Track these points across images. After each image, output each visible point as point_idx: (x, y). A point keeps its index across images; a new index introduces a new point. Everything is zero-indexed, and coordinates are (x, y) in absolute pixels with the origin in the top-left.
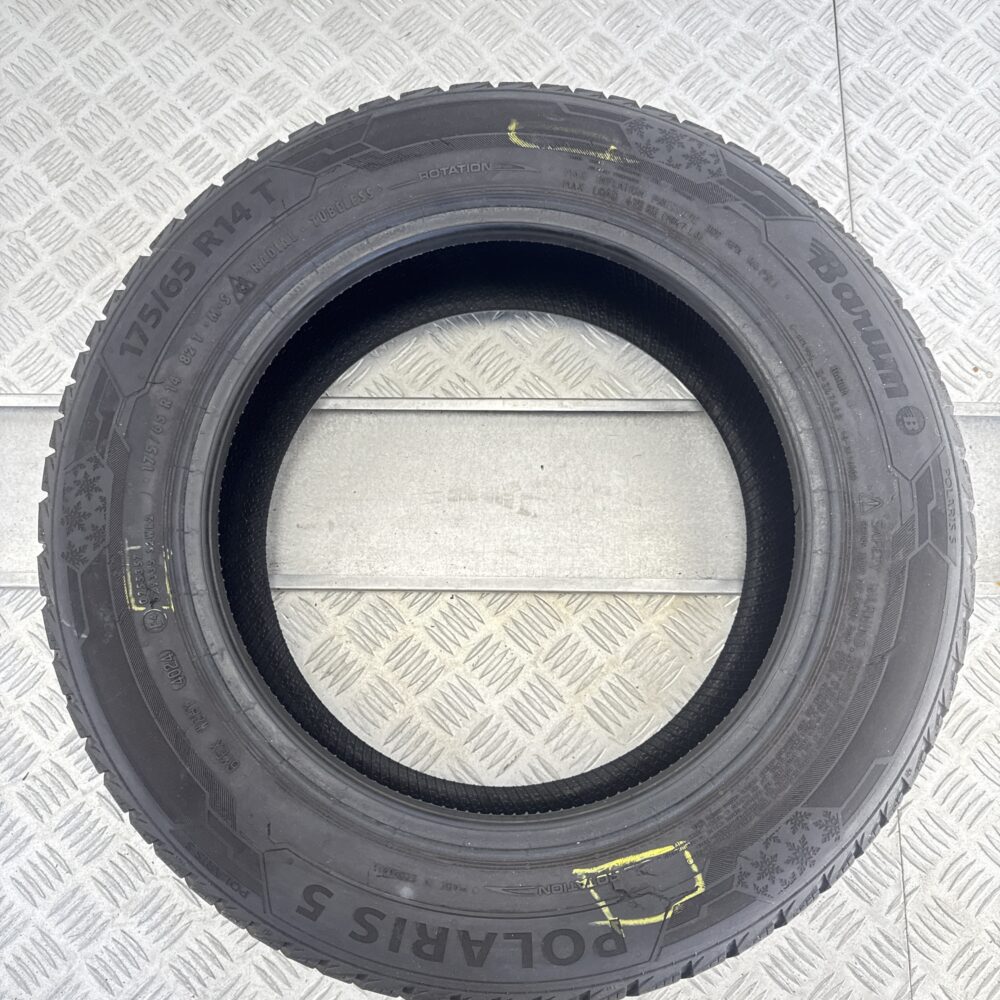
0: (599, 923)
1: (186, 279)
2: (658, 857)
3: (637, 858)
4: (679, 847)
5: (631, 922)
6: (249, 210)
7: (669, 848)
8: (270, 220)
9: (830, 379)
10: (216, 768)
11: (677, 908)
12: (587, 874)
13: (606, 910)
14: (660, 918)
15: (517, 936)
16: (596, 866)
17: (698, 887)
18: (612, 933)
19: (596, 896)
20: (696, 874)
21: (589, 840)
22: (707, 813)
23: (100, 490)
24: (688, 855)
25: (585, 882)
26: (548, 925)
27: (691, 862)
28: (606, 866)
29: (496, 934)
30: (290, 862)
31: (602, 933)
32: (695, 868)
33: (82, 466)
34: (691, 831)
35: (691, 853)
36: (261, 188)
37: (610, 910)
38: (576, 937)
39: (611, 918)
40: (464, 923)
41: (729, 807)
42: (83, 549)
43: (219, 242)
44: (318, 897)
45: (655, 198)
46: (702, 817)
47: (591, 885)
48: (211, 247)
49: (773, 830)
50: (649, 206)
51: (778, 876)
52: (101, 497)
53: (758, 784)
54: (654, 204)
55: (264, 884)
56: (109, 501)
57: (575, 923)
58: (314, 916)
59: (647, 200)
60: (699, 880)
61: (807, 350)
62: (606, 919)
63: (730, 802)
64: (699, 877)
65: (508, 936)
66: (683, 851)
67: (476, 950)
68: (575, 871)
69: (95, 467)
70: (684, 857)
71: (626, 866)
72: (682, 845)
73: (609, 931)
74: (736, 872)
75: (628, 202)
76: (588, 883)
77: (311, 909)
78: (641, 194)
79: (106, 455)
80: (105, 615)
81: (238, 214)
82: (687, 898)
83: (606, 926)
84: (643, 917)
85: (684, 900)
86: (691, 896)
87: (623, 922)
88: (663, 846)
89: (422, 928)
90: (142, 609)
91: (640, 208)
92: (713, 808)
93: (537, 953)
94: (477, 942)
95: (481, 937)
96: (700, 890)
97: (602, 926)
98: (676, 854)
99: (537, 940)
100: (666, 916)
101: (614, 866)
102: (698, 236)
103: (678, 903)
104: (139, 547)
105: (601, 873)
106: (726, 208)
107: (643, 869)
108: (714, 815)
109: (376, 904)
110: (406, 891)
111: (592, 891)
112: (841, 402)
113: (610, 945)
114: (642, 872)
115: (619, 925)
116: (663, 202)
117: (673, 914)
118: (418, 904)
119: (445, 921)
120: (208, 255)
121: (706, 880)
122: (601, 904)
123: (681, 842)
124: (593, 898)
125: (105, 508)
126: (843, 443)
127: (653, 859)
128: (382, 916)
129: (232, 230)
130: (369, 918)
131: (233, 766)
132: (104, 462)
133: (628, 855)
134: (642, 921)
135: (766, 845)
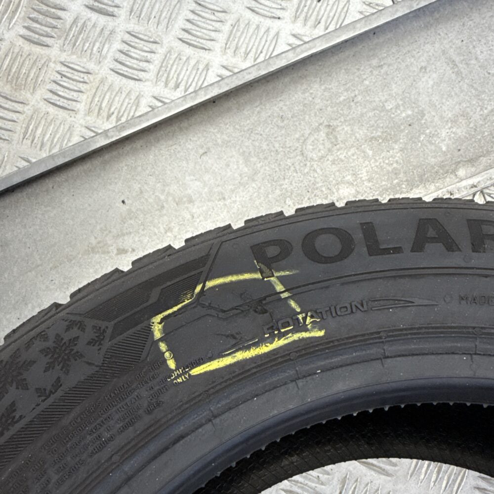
0: (287, 273)
2: (211, 359)
3: (240, 356)
4: (184, 374)
5: (247, 276)
7: (196, 371)
11: (189, 296)
12: (306, 330)
13: (279, 288)
14: (210, 284)
15: (386, 251)
16: (295, 341)
17: (160, 323)
18: (269, 264)
19: (293, 304)
20: (161, 340)
21: (305, 377)
22: (140, 426)
24: (172, 364)
25: (309, 320)
27: (167, 355)
28: (282, 342)
29: (412, 251)
31: (284, 262)
32: (163, 347)
35: (167, 366)
37: (274, 288)
38: (313, 255)
39: (272, 279)
40: (455, 260)
41: (107, 435)
46: (147, 419)
47: (300, 317)
49: (44, 405)
51: (50, 344)
53: (55, 478)
57: (318, 270)
60: (157, 332)
62: (278, 277)
63: (100, 448)
64: (158, 335)
65: (398, 250)
66: (177, 368)
67: (432, 233)
68: (321, 333)
70: (175, 358)
71: (256, 345)
72: (179, 376)
73: (274, 265)
74: (107, 344)
76: (305, 319)
82: (175, 309)
83: (278, 270)
84: (231, 283)
85: (180, 306)
86: (170, 311)
87: (258, 276)
88: (206, 373)
92: (130, 432)
93: (358, 236)
94: (433, 240)
95: (430, 247)
96: (159, 318)
97: (283, 270)
98: (186, 364)
100: (204, 286)
101: (271, 343)
103: (187, 302)
105: (287, 333)
107: (233, 342)
108: (131, 423)
111: (298, 310)
113: (272, 251)
114: (235, 338)
115: (262, 272)
117: (195, 288)
121: (149, 331)
122: (286, 295)
123: (180, 380)
124: (296, 302)
127: (220, 356)
133: (252, 359)
134: (234, 278)
135: (58, 384)
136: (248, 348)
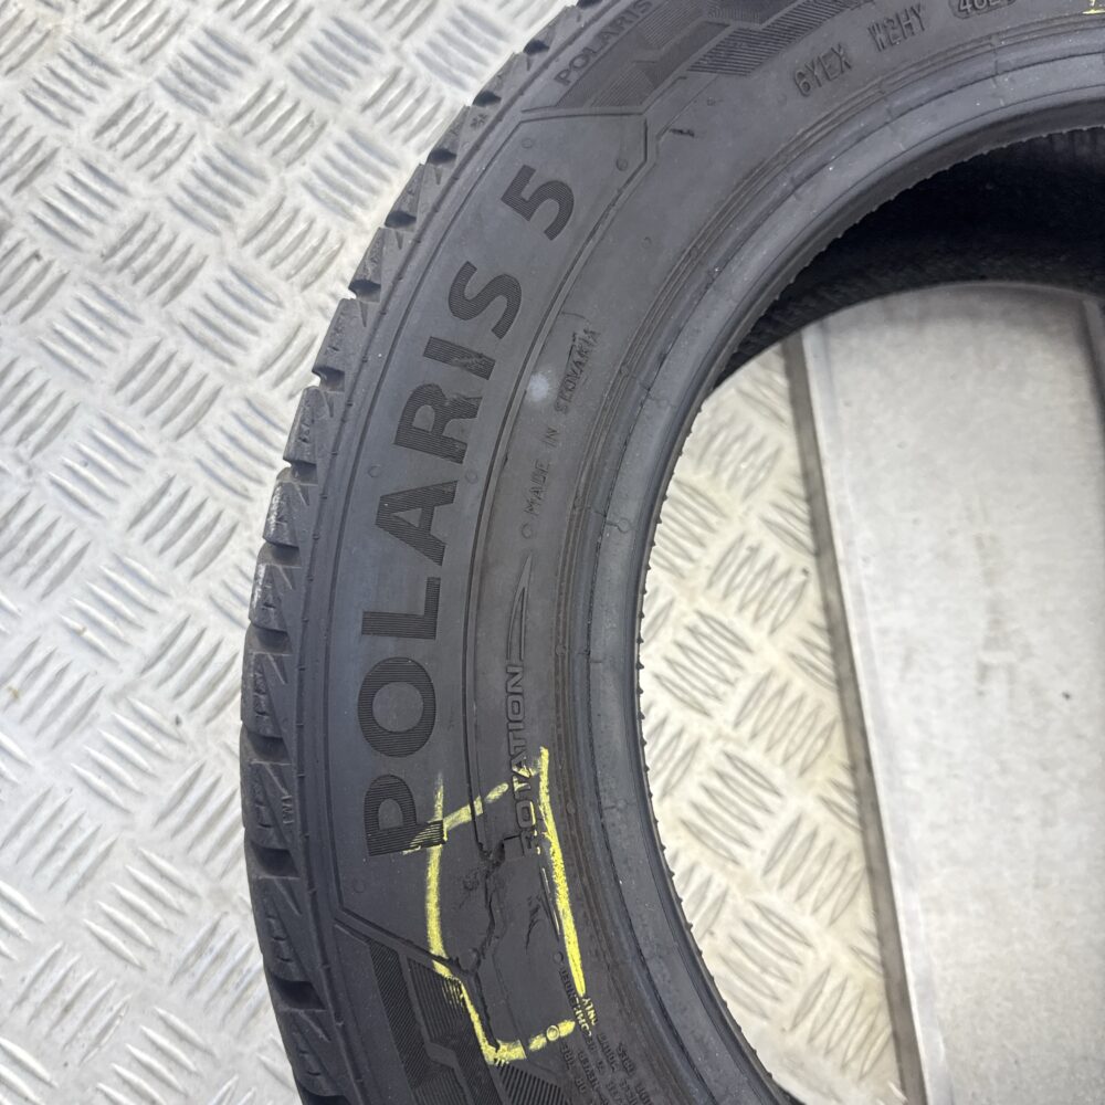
0: (440, 795)
2: (564, 956)
3: (563, 903)
4: (583, 1008)
5: (433, 873)
7: (580, 985)
10: (800, 53)
11: (453, 989)
12: (537, 779)
13: (464, 815)
14: (437, 947)
15: (432, 607)
16: (552, 803)
17: (497, 1047)
18: (415, 822)
19: (494, 795)
20: (526, 1046)
21: (597, 794)
24: (566, 1028)
25: (523, 772)
26: (446, 679)
27: (552, 1036)
28: (550, 824)
29: (441, 564)
30: (620, 166)
31: (418, 799)
32: (537, 1043)
34: (614, 1041)
35: (569, 1036)
37: (464, 825)
38: (415, 739)
39: (446, 826)
40: (469, 498)
44: (549, 209)
46: (642, 1071)
47: (517, 786)
55: (582, 110)
57: (443, 741)
60: (511, 1053)
62: (445, 815)
64: (518, 1052)
65: (434, 587)
66: (575, 1018)
67: (413, 516)
68: (545, 753)
70: (557, 1022)
72: (586, 1016)
73: (420, 818)
76: (522, 779)
77: (527, 193)
82: (475, 1017)
83: (432, 811)
84: (441, 904)
85: (471, 1009)
86: (478, 1029)
87: (436, 852)
88: (584, 968)
89: (468, 409)
93: (389, 647)
94: (428, 518)
95: (439, 530)
96: (488, 1052)
97: (433, 801)
98: (567, 1003)
99: (418, 650)
100: (439, 959)
101: (550, 844)
103: (465, 995)
105: (538, 812)
107: (541, 913)
109: (522, 325)
110: (540, 388)
111: (505, 787)
113: (390, 815)
114: (536, 910)
115: (429, 843)
117: (440, 977)
118: (514, 410)
119: (478, 460)
121: (510, 1069)
122: (478, 805)
123: (592, 1014)
124: (490, 789)
127: (559, 938)
128: (500, 330)
130: (500, 304)
131: (804, 83)
133: (570, 882)
134: (433, 899)
136: (553, 886)
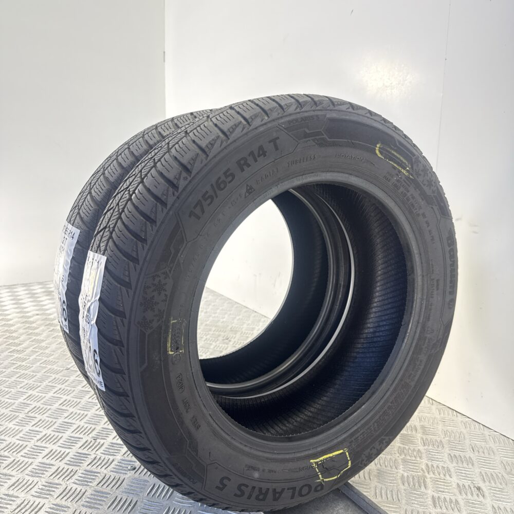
0: (317, 481)
1: (230, 182)
2: (338, 455)
3: (331, 455)
5: (327, 480)
6: (266, 152)
7: (341, 451)
8: (273, 160)
9: (435, 283)
10: (192, 429)
12: (315, 462)
13: (320, 476)
14: (336, 477)
15: (291, 488)
16: (318, 459)
17: (349, 465)
18: (321, 485)
19: (318, 471)
21: (315, 448)
22: (354, 437)
23: (166, 291)
24: (347, 454)
26: (301, 483)
27: (348, 456)
28: (321, 458)
29: (285, 488)
30: (216, 468)
31: (318, 484)
32: (349, 459)
33: (158, 276)
34: (349, 444)
36: (274, 141)
38: (309, 486)
39: (321, 479)
40: (274, 486)
41: (362, 436)
42: (151, 321)
43: (249, 166)
44: (225, 482)
45: (412, 195)
46: (353, 439)
48: (245, 167)
49: (373, 445)
50: (408, 197)
52: (165, 295)
53: (372, 427)
54: (410, 197)
55: (205, 478)
56: (168, 297)
57: (310, 482)
58: (222, 489)
59: (409, 194)
61: (433, 270)
63: (363, 433)
64: (350, 462)
65: (288, 489)
66: (346, 452)
67: (277, 495)
68: (312, 461)
69: (165, 278)
70: (346, 455)
71: (327, 458)
72: (346, 450)
74: (361, 460)
75: (402, 193)
76: (315, 466)
77: (222, 487)
78: (408, 191)
79: (172, 272)
80: (156, 357)
81: (261, 153)
83: (319, 482)
84: (331, 477)
85: (344, 470)
86: (346, 469)
87: (325, 480)
88: (339, 450)
89: (260, 489)
90: (173, 353)
91: (405, 196)
92: (357, 436)
93: (296, 494)
94: (278, 492)
95: (280, 490)
96: (349, 467)
98: (344, 453)
99: (298, 489)
100: (338, 476)
101: (324, 458)
102: (418, 215)
103: (342, 472)
104: (176, 321)
105: (320, 461)
106: (432, 208)
107: (333, 459)
108: (356, 438)
109: (245, 482)
110: (256, 475)
111: (316, 469)
112: (435, 292)
113: (319, 488)
114: (333, 461)
115: (323, 481)
116: (413, 198)
117: (340, 476)
118: (260, 480)
119: (269, 485)
120: (242, 172)
121: (352, 463)
122: (319, 474)
124: (316, 471)
125: (166, 301)
126: (430, 307)
127: (336, 455)
128: (247, 486)
129: (256, 161)
130: (243, 488)
131: (198, 427)
132: (170, 275)
133: (327, 454)
134: (331, 479)
135: (371, 450)
136: (330, 457)
